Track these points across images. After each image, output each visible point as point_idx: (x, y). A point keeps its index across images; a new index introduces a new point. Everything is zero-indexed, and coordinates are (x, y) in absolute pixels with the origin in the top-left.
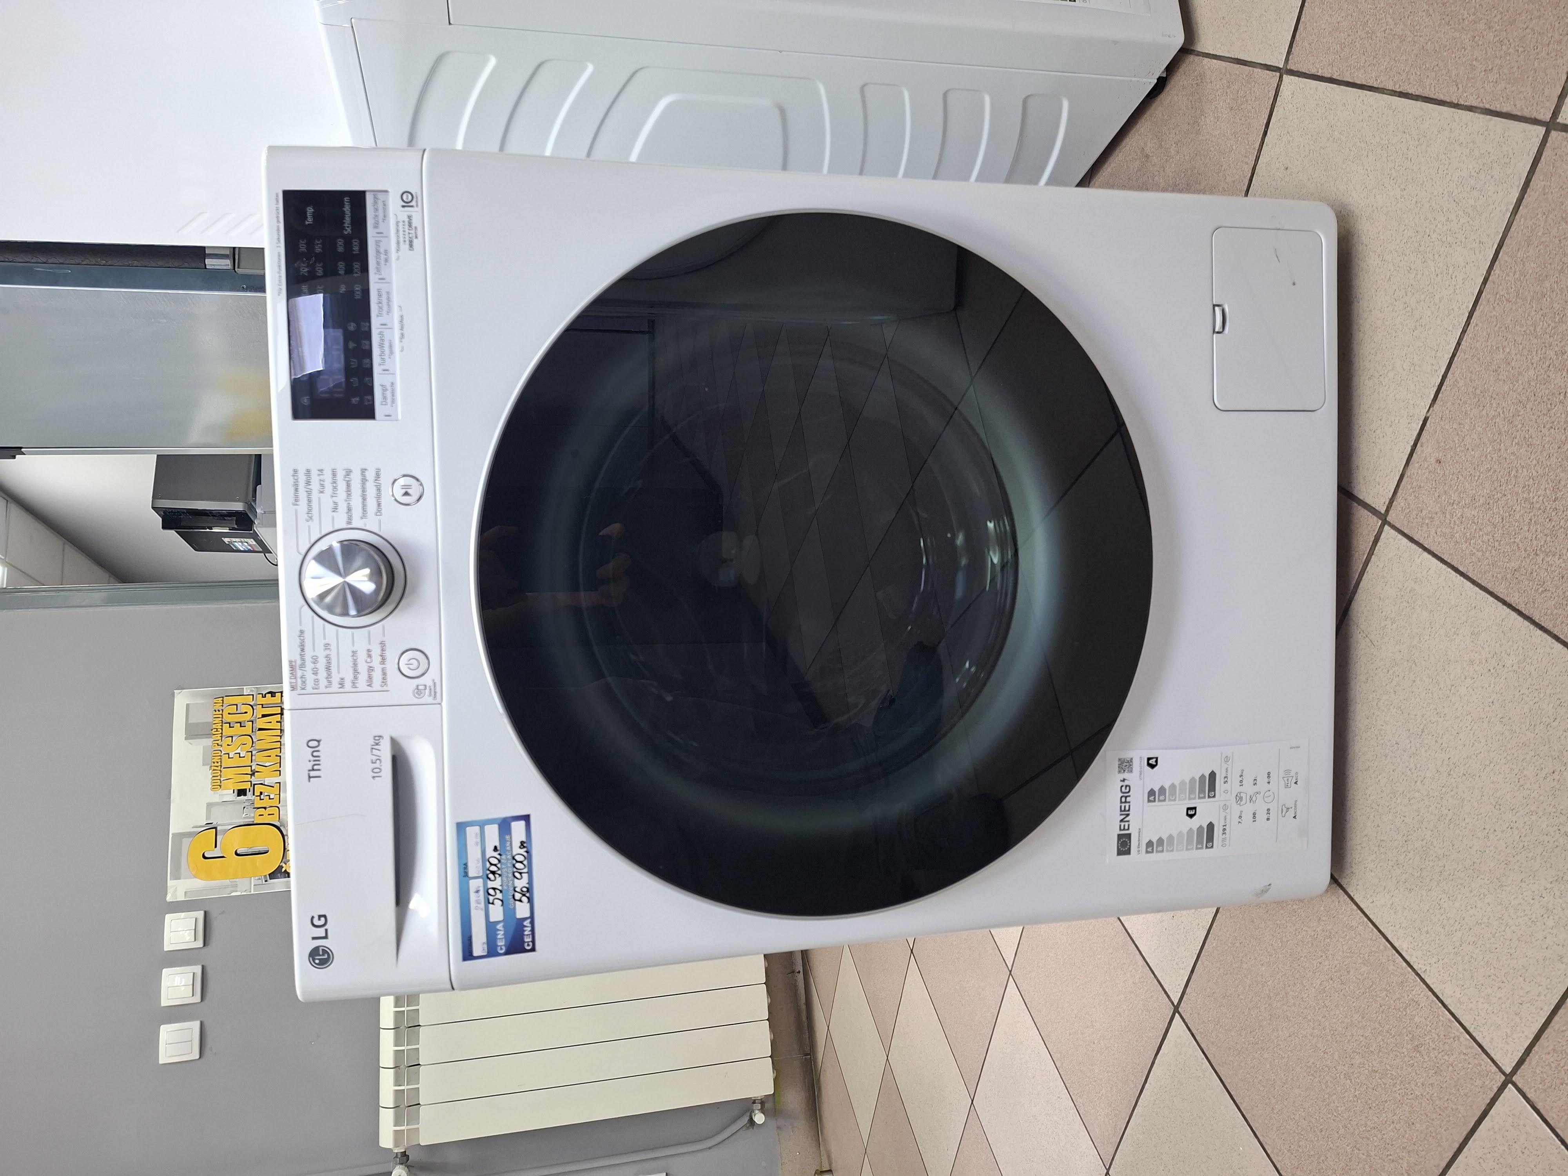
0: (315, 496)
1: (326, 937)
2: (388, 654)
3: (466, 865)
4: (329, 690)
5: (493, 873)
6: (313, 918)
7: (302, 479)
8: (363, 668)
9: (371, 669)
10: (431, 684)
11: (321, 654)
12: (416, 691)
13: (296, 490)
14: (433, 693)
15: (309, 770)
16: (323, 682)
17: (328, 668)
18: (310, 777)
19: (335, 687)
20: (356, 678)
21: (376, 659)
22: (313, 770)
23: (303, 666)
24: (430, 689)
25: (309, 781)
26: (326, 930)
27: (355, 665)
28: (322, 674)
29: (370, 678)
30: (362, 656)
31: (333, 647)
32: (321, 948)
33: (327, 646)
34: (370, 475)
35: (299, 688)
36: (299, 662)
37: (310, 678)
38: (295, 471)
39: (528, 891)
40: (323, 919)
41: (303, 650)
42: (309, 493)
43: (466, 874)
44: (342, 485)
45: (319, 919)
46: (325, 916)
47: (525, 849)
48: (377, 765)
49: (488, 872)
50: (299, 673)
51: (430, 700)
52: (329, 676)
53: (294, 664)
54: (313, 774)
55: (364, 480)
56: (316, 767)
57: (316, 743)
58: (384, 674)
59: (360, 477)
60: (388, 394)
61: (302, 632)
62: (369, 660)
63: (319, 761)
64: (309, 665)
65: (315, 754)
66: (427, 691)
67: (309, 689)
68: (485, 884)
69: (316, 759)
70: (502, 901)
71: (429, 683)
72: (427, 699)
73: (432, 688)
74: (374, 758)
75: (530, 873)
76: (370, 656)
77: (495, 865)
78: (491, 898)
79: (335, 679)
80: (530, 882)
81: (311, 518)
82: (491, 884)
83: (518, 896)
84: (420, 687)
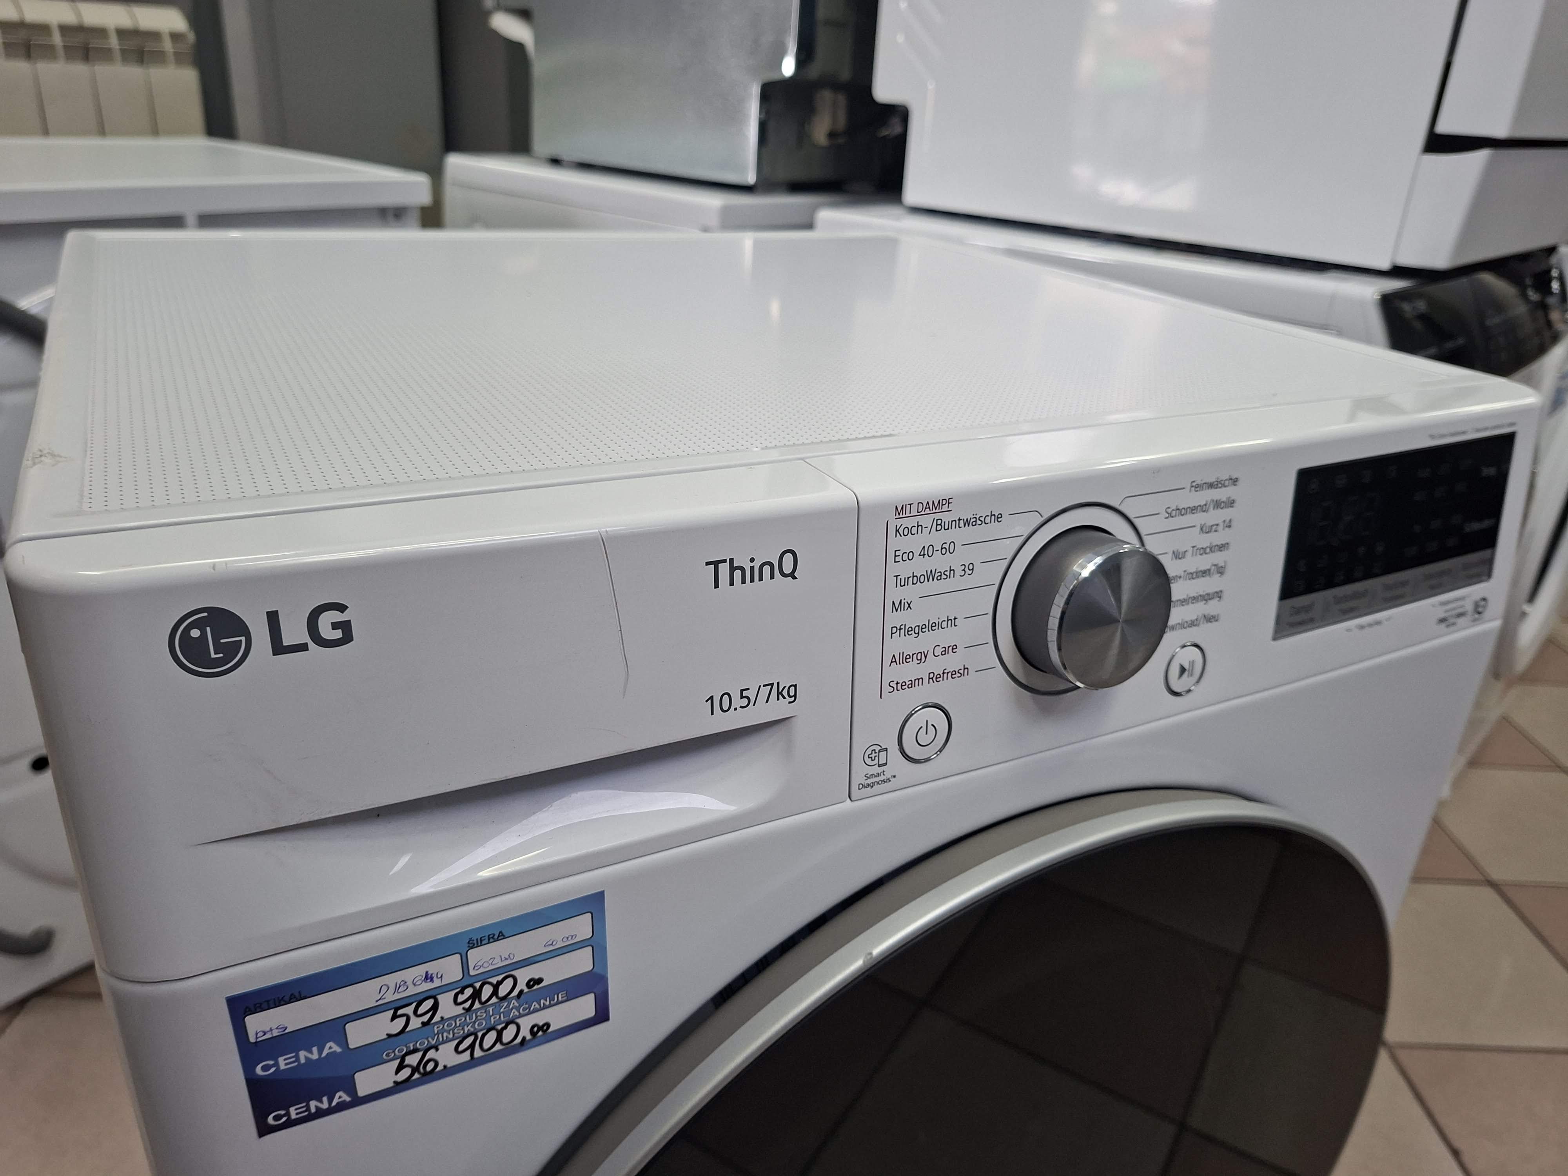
0: (1199, 519)
1: (279, 648)
2: (946, 684)
3: (501, 936)
4: (891, 581)
5: (477, 994)
6: (342, 608)
7: (1220, 494)
8: (926, 641)
9: (922, 657)
10: (888, 775)
11: (955, 561)
12: (877, 748)
13: (1211, 486)
14: (869, 781)
15: (732, 560)
16: (905, 569)
17: (931, 576)
18: (716, 564)
19: (896, 594)
20: (909, 631)
21: (935, 665)
22: (732, 569)
23: (940, 525)
24: (879, 775)
25: (707, 564)
26: (303, 647)
27: (932, 626)
28: (920, 566)
29: (907, 659)
30: (945, 637)
31: (969, 581)
32: (243, 639)
33: (970, 569)
34: (1212, 607)
35: (899, 522)
36: (946, 518)
37: (914, 543)
38: (1235, 481)
39: (426, 1074)
40: (338, 634)
41: (967, 523)
42: (1203, 508)
43: (475, 942)
44: (1205, 562)
45: (335, 626)
46: (347, 638)
47: (529, 1037)
48: (737, 702)
49: (478, 985)
50: (926, 521)
51: (859, 778)
52: (916, 579)
53: (945, 508)
54: (724, 569)
55: (1206, 598)
56: (738, 574)
57: (788, 569)
58: (912, 684)
59: (1211, 590)
60: (1303, 616)
61: (998, 518)
62: (938, 651)
63: (752, 581)
64: (938, 538)
65: (767, 569)
66: (876, 770)
67: (898, 543)
68: (445, 989)
69: (753, 574)
70: (403, 1031)
71: (889, 771)
72: (861, 771)
73: (882, 778)
74: (751, 694)
75: (473, 1063)
76: (945, 652)
77: (495, 993)
78: (409, 1010)
79: (909, 593)
80: (449, 1071)
81: (1171, 515)
82: (446, 1000)
83: (413, 1060)
84: (883, 754)
